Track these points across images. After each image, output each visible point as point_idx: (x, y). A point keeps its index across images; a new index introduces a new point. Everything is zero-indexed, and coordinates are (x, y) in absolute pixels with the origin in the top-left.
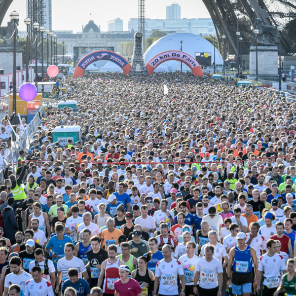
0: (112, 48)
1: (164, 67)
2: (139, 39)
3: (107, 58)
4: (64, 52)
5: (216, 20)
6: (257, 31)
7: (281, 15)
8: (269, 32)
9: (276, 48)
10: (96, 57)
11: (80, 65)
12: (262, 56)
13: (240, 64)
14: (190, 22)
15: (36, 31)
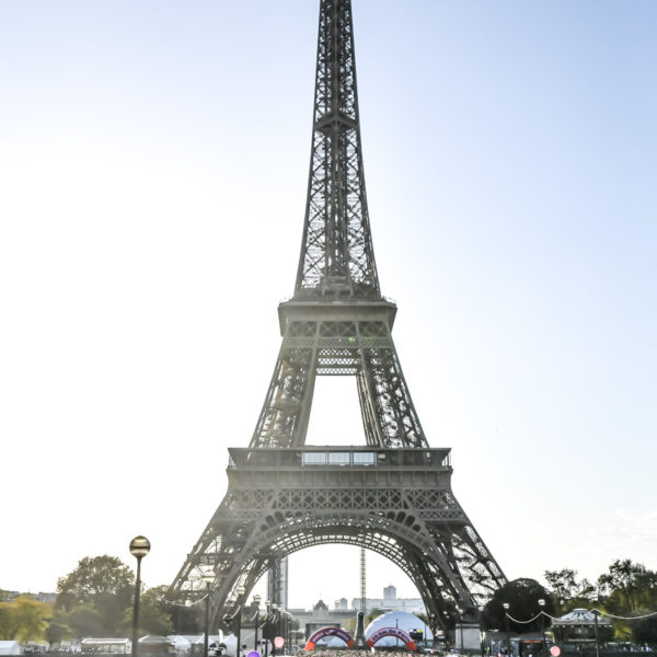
0: (338, 625)
1: (382, 642)
2: (361, 617)
3: (334, 634)
4: (297, 628)
5: (426, 600)
6: (461, 611)
7: (481, 596)
8: (471, 611)
9: (477, 625)
10: (325, 633)
11: (311, 641)
12: (467, 633)
13: (449, 640)
14: (404, 602)
15: (274, 611)
